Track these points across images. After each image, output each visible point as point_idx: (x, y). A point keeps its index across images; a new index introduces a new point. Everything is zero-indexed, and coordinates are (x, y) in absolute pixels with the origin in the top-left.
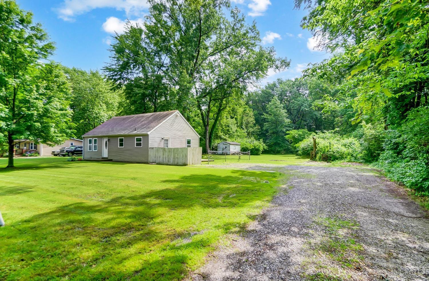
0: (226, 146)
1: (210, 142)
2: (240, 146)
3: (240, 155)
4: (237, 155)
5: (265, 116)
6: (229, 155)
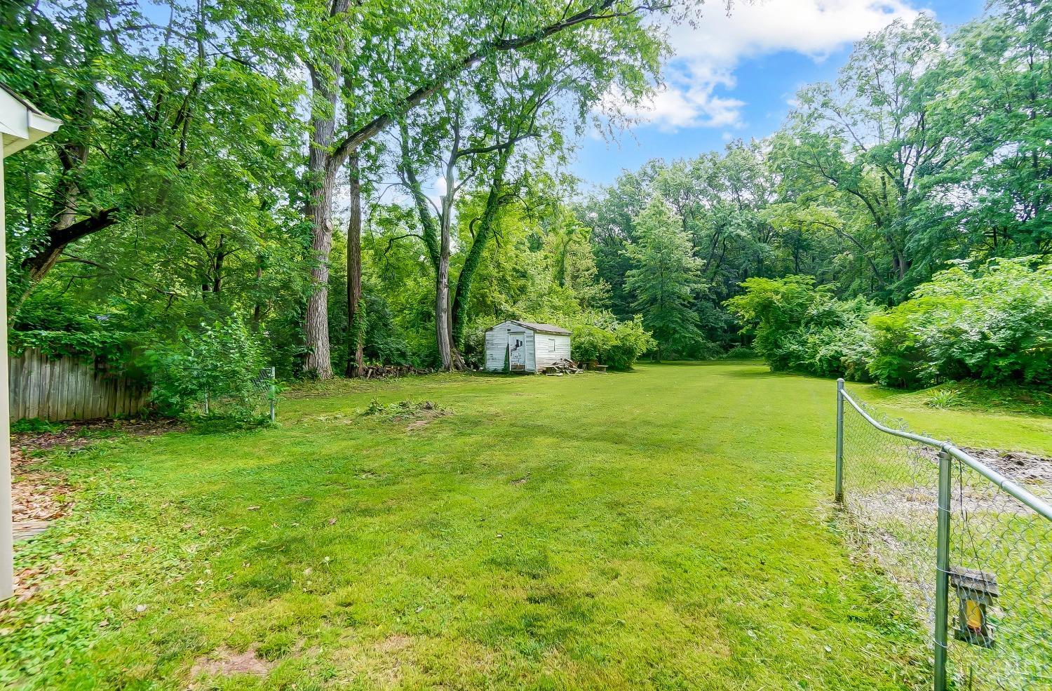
0: (520, 338)
1: (456, 320)
2: (567, 341)
3: (574, 372)
4: (561, 374)
5: (630, 250)
6: (533, 374)
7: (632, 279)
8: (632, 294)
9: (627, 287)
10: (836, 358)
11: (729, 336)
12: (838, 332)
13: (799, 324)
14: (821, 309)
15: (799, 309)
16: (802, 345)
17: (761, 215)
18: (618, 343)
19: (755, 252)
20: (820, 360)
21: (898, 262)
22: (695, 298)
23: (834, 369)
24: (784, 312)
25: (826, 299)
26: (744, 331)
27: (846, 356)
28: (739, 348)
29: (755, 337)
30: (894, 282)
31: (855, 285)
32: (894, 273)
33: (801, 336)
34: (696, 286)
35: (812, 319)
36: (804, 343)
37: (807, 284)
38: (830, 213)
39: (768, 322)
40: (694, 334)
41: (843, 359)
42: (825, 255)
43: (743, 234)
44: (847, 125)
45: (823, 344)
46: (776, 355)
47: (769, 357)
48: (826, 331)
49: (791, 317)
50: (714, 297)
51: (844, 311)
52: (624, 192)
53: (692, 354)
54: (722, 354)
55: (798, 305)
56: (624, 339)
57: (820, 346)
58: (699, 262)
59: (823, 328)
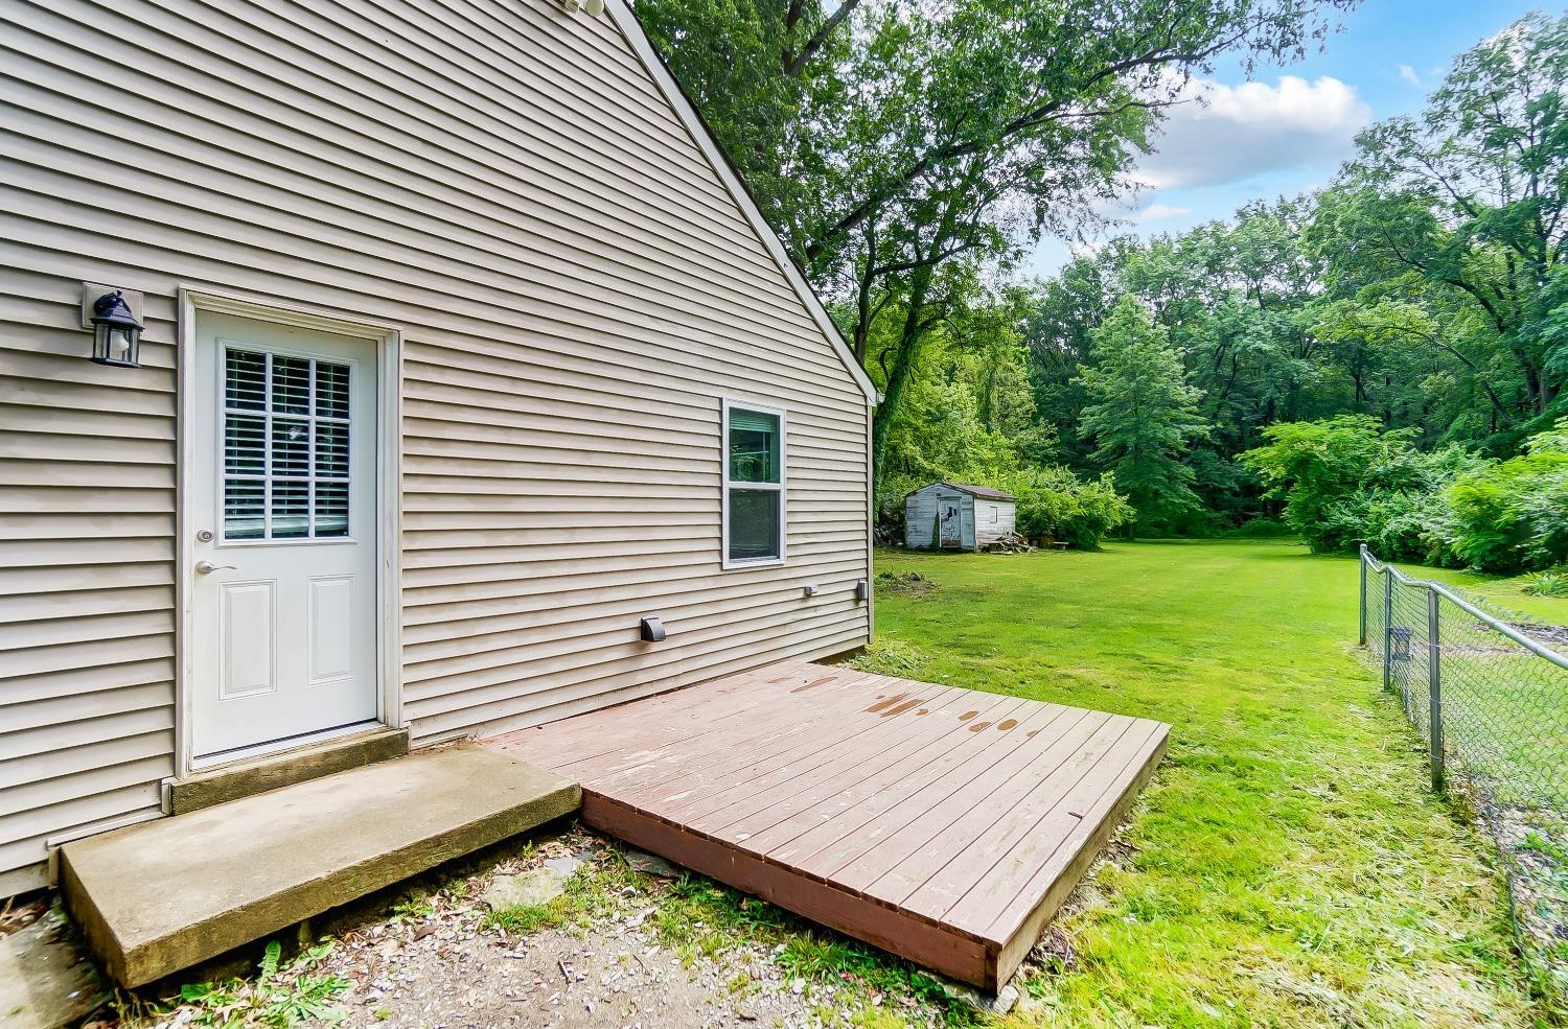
2: (1011, 508)
3: (1025, 550)
4: (1010, 552)
5: (1086, 376)
6: (972, 552)
7: (1090, 419)
8: (1091, 441)
9: (1082, 431)
10: (1412, 534)
11: (1241, 502)
12: (1416, 497)
13: (1354, 485)
14: (1391, 465)
15: (1356, 465)
16: (1360, 517)
17: (1297, 317)
18: (1082, 511)
19: (1287, 375)
20: (1388, 537)
21: (1535, 387)
22: (1188, 446)
23: (1410, 549)
24: (1332, 469)
25: (1397, 450)
26: (1269, 495)
27: (1427, 531)
28: (1259, 521)
29: (1286, 504)
30: (1530, 418)
31: (1457, 424)
32: (1529, 404)
33: (1357, 503)
34: (1190, 428)
35: (1376, 479)
36: (1362, 513)
37: (1369, 428)
38: (1417, 311)
39: (1306, 483)
40: (1186, 499)
41: (1422, 536)
42: (1407, 375)
43: (1266, 347)
44: (1442, 179)
45: (1395, 515)
46: (1320, 531)
47: (1308, 533)
48: (1397, 496)
49: (1344, 476)
50: (1218, 442)
51: (1427, 468)
52: (1073, 289)
53: (1183, 529)
54: (1231, 528)
55: (1353, 459)
56: (1091, 504)
57: (1387, 518)
58: (1196, 393)
59: (1393, 492)
